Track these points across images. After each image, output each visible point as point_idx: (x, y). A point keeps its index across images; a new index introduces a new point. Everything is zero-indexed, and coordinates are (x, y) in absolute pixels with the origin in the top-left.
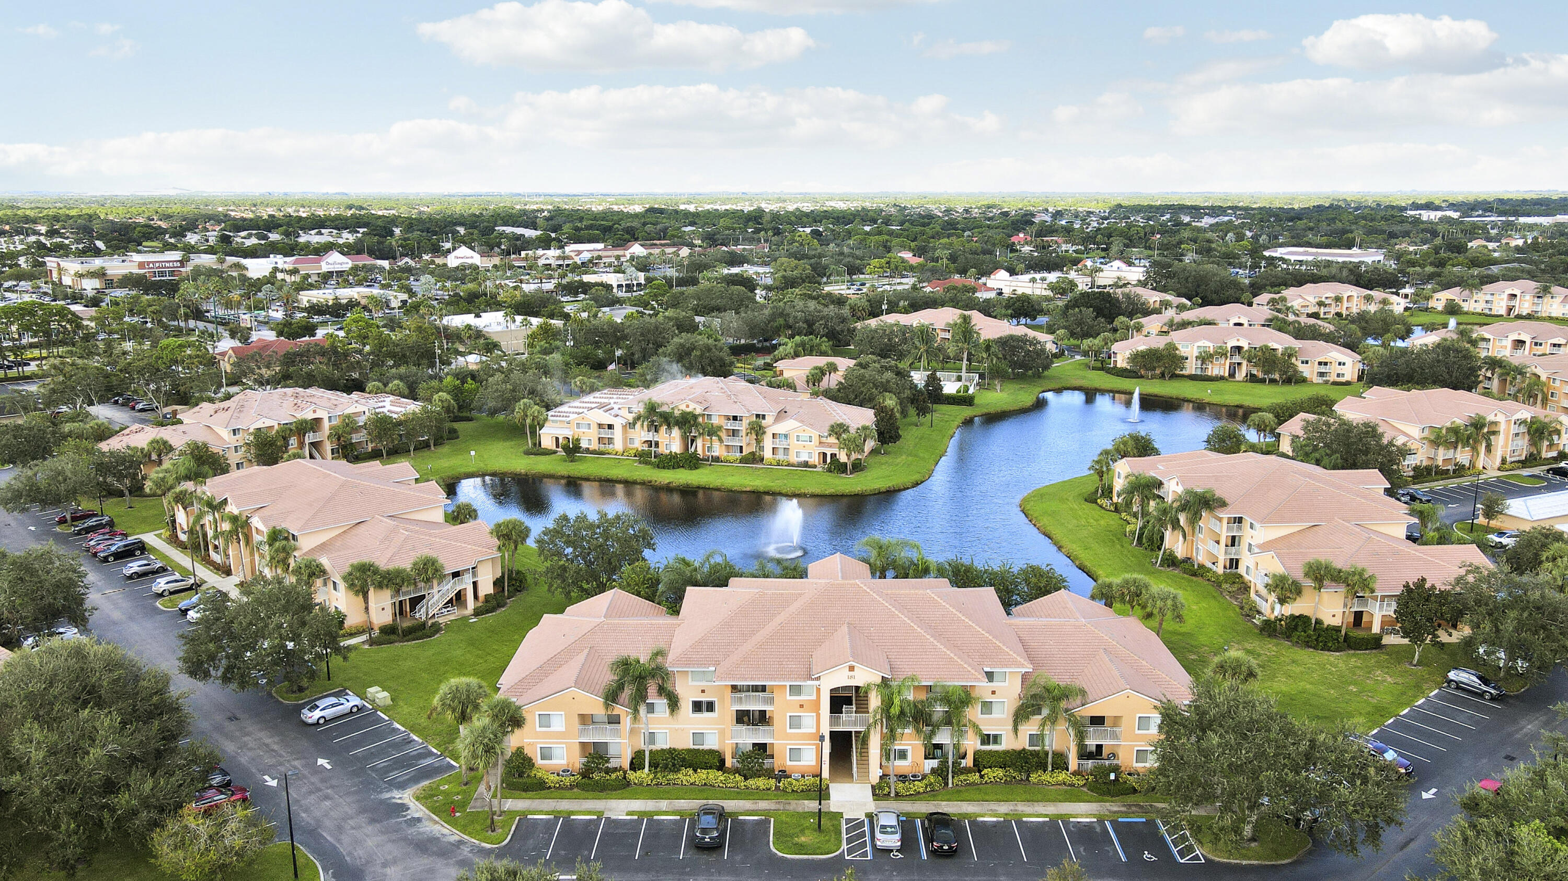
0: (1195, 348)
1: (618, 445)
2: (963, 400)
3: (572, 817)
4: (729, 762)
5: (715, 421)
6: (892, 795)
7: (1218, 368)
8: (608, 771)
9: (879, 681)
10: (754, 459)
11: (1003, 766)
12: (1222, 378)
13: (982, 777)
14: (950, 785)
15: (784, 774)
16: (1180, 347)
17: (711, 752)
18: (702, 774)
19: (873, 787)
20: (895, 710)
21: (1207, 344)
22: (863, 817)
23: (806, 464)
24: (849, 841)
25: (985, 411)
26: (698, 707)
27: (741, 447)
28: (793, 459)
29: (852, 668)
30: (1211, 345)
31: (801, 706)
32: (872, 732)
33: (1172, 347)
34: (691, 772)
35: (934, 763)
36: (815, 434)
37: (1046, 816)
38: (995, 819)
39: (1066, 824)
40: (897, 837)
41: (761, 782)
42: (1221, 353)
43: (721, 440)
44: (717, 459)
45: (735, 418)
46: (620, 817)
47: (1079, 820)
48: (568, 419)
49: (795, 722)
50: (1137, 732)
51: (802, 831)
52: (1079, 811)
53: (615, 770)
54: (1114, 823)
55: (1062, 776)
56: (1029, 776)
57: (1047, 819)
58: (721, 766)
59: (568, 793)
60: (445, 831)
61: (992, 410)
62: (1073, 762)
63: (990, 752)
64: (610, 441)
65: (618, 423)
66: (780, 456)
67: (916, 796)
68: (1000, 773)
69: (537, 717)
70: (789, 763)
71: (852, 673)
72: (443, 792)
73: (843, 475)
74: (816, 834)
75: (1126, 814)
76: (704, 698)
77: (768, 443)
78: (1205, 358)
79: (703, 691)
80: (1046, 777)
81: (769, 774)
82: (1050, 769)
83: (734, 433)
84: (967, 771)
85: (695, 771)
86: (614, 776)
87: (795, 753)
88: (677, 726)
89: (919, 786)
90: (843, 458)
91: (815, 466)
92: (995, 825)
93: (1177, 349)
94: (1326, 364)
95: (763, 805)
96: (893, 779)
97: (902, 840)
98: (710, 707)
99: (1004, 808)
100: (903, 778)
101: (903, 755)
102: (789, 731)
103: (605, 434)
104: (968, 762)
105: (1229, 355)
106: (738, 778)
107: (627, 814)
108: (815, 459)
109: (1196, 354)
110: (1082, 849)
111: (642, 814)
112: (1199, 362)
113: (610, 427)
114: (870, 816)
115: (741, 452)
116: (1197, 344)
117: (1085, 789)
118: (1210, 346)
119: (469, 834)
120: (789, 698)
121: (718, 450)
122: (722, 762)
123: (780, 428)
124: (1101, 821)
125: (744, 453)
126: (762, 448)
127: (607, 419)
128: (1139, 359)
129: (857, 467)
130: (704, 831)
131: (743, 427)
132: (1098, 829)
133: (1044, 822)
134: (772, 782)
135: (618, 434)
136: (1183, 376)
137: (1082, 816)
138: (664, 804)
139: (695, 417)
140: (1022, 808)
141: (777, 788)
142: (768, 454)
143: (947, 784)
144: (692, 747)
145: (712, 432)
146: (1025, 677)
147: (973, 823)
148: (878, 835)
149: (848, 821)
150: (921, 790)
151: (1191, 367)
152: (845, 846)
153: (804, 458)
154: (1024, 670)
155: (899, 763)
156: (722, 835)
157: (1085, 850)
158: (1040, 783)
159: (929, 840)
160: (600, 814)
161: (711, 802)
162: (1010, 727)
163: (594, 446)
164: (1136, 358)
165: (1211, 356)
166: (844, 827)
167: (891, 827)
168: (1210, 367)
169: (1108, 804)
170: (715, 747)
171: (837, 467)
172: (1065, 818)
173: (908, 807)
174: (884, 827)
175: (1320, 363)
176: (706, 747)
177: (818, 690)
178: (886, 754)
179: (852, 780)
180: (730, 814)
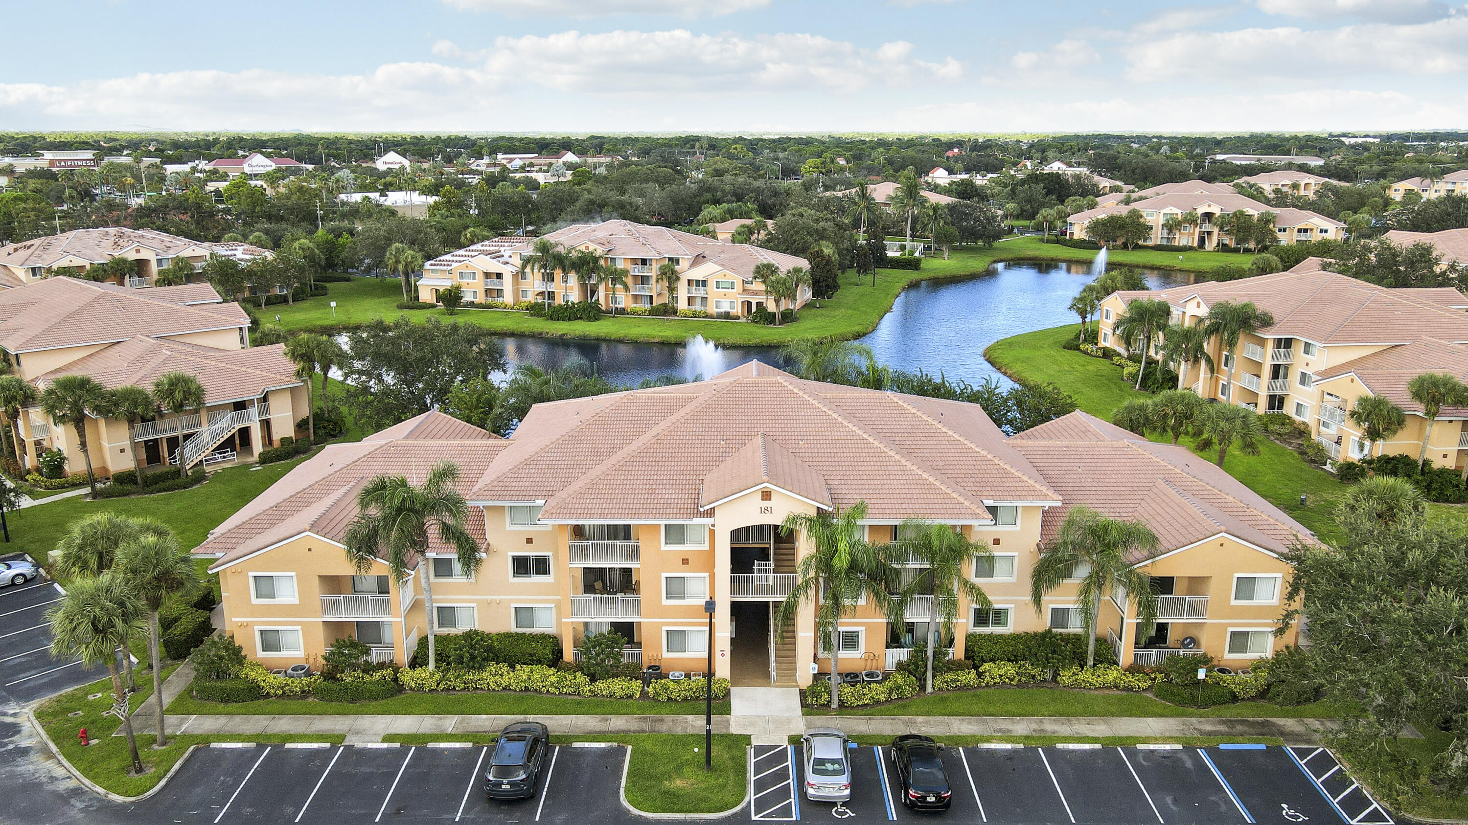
1: (508, 298)
2: (908, 264)
3: (288, 746)
4: (569, 654)
5: (620, 265)
6: (835, 705)
7: (1186, 238)
8: (368, 668)
9: (813, 513)
10: (667, 311)
11: (1013, 659)
12: (1191, 248)
13: (980, 675)
14: (929, 689)
15: (657, 672)
16: (1144, 214)
17: (543, 638)
18: (523, 672)
19: (802, 693)
20: (841, 561)
21: (1175, 210)
22: (785, 743)
23: (727, 316)
24: (760, 785)
25: (932, 275)
26: (521, 566)
27: (651, 297)
28: (712, 309)
29: (767, 495)
31: (685, 561)
32: (802, 600)
33: (1136, 215)
34: (505, 668)
35: (901, 654)
36: (738, 280)
37: (1095, 740)
38: (1009, 746)
39: (1132, 754)
40: (844, 779)
41: (618, 686)
42: (1191, 220)
43: (627, 288)
44: (622, 311)
45: (644, 262)
46: (370, 745)
47: (1152, 747)
48: (449, 268)
49: (675, 587)
50: (1234, 602)
51: (679, 769)
52: (1148, 732)
53: (381, 666)
54: (1213, 752)
55: (1112, 675)
56: (1056, 674)
57: (1098, 746)
58: (556, 659)
59: (294, 705)
60: (60, 772)
61: (940, 274)
62: (1126, 653)
63: (990, 637)
64: (500, 292)
65: (507, 272)
66: (698, 307)
67: (872, 708)
68: (1010, 669)
69: (251, 582)
70: (666, 655)
71: (767, 503)
73: (771, 326)
74: (702, 774)
75: (1230, 737)
76: (531, 552)
77: (682, 292)
78: (1172, 226)
79: (529, 541)
80: (1086, 675)
81: (633, 672)
82: (1091, 662)
84: (955, 666)
85: (512, 667)
86: (377, 676)
87: (676, 639)
88: (489, 597)
89: (879, 691)
90: (771, 307)
91: (738, 318)
92: (1011, 756)
93: (1141, 216)
94: (1306, 231)
95: (617, 722)
96: (835, 680)
97: (854, 785)
98: (542, 566)
99: (1021, 727)
100: (851, 678)
101: (851, 641)
102: (665, 602)
103: (493, 284)
104: (958, 652)
105: (1199, 222)
106: (580, 678)
107: (384, 740)
108: (738, 310)
110: (1169, 800)
111: (407, 740)
112: (1165, 231)
113: (499, 276)
114: (796, 741)
115: (651, 303)
117: (1150, 695)
118: (1178, 212)
120: (664, 547)
121: (624, 301)
122: (558, 653)
123: (697, 273)
124: (1190, 749)
125: (655, 304)
126: (675, 299)
127: (494, 266)
128: (1100, 227)
130: (505, 770)
131: (653, 271)
132: (1189, 764)
133: (1093, 752)
134: (636, 685)
135: (507, 284)
136: (1147, 247)
137: (1155, 740)
138: (451, 723)
140: (1051, 726)
141: (644, 695)
142: (682, 305)
143: (923, 687)
144: (514, 629)
145: (617, 277)
146: (1048, 516)
147: (973, 753)
148: (811, 777)
149: (760, 750)
150: (882, 698)
151: (1157, 237)
152: (751, 796)
153: (725, 308)
154: (1047, 504)
155: (844, 654)
156: (536, 782)
157: (1175, 801)
158: (1077, 685)
159: (901, 784)
160: (337, 739)
161: (531, 718)
162: (1028, 598)
163: (481, 299)
164: (1096, 227)
165: (1179, 224)
166: (752, 760)
167: (833, 761)
168: (1177, 236)
169: (1194, 720)
170: (551, 630)
171: (763, 316)
172: (1128, 743)
173: (861, 725)
174: (820, 762)
175: (1300, 231)
176: (536, 630)
177: (712, 533)
178: (825, 640)
179: (768, 684)
180: (559, 739)
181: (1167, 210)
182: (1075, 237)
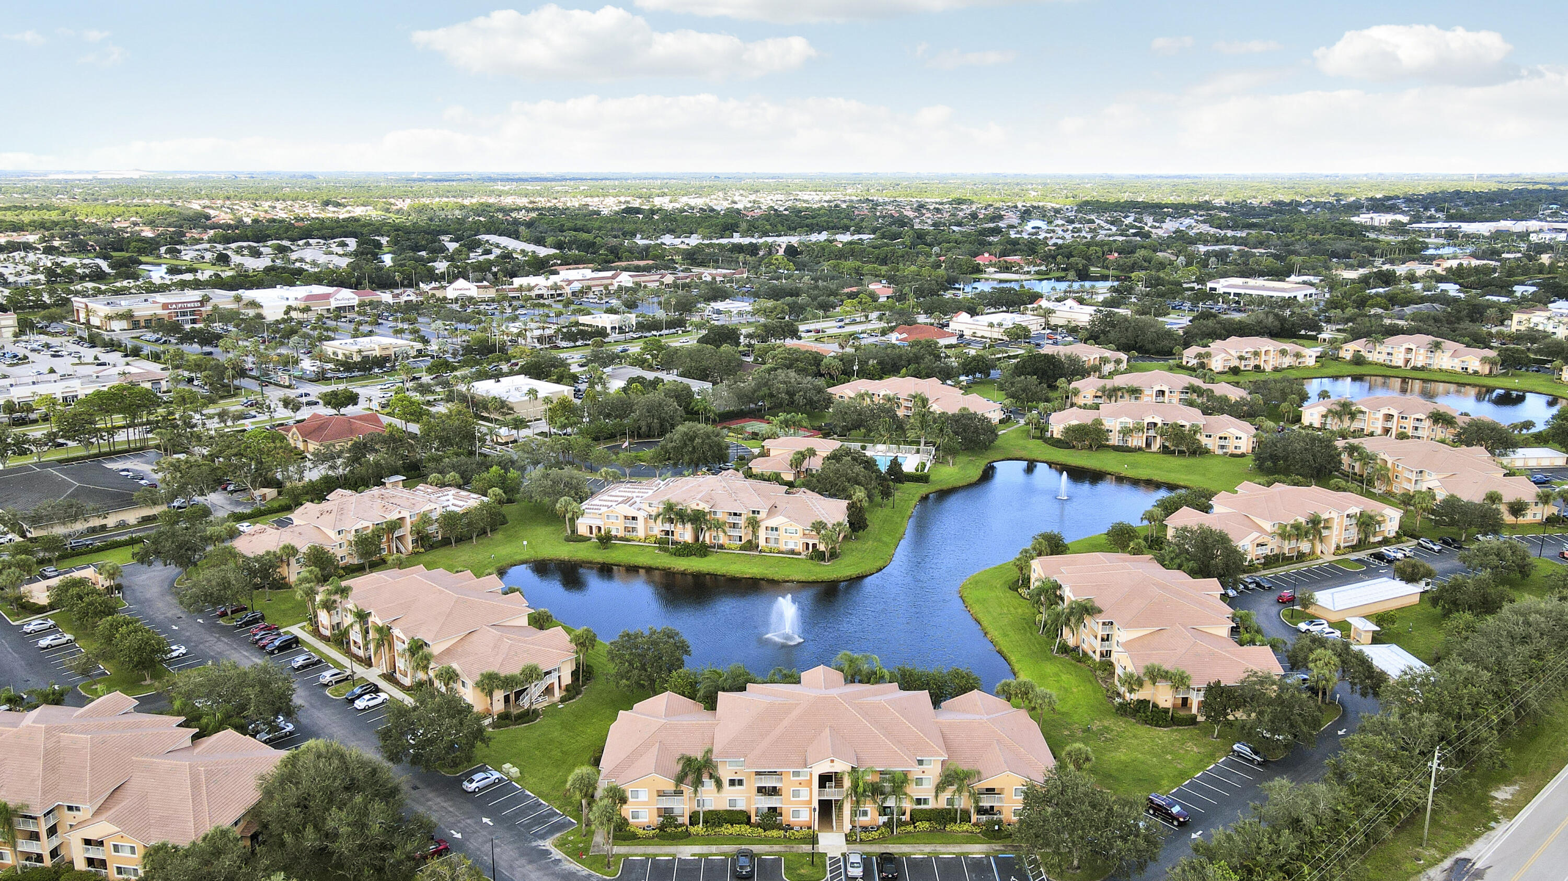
0: (1118, 423)
1: (641, 533)
2: (920, 478)
3: (657, 858)
4: (753, 819)
5: (721, 516)
6: (858, 841)
7: (1137, 441)
8: (676, 826)
9: (850, 769)
10: (751, 546)
11: (929, 820)
12: (1140, 449)
13: (915, 827)
14: (895, 833)
15: (789, 827)
16: (1105, 421)
17: (742, 812)
18: (737, 828)
19: (846, 835)
20: (860, 790)
21: (1128, 420)
22: (840, 856)
23: (792, 552)
24: (831, 872)
25: (938, 488)
26: (732, 782)
27: (740, 537)
28: (783, 547)
29: (832, 761)
31: (800, 784)
32: (845, 800)
33: (1098, 423)
34: (729, 826)
35: (885, 819)
36: (800, 528)
37: (954, 854)
38: (922, 856)
39: (966, 859)
40: (861, 869)
41: (775, 833)
42: (1139, 429)
43: (725, 532)
44: (721, 547)
45: (735, 514)
46: (687, 858)
47: (974, 856)
48: (600, 512)
49: (796, 794)
50: (1013, 798)
51: (802, 866)
52: (975, 850)
53: (680, 825)
54: (996, 858)
55: (966, 827)
56: (945, 827)
57: (955, 856)
58: (748, 822)
59: (652, 842)
60: (578, 868)
61: (945, 487)
62: (974, 818)
63: (921, 810)
64: (634, 529)
65: (641, 516)
66: (772, 544)
67: (873, 841)
68: (927, 824)
69: (630, 792)
70: (792, 819)
71: (832, 764)
72: (571, 841)
73: (822, 563)
74: (811, 868)
75: (1003, 852)
76: (737, 778)
77: (762, 534)
78: (1126, 432)
79: (736, 773)
80: (956, 828)
81: (779, 827)
82: (958, 821)
83: (734, 526)
84: (906, 823)
85: (732, 825)
86: (680, 829)
87: (796, 813)
88: (719, 795)
89: (875, 834)
90: (822, 547)
91: (800, 554)
92: (922, 860)
93: (1102, 424)
94: (1226, 438)
95: (776, 848)
96: (859, 830)
97: (864, 871)
98: (740, 782)
99: (928, 849)
100: (865, 829)
101: (865, 813)
102: (792, 799)
103: (630, 524)
104: (906, 818)
105: (1145, 430)
106: (760, 830)
107: (692, 856)
108: (800, 548)
109: (1118, 428)
111: (701, 855)
112: (1121, 435)
113: (634, 518)
114: (844, 855)
115: (740, 540)
116: (1119, 420)
117: (980, 835)
118: (1130, 422)
119: (594, 870)
120: (792, 778)
121: (723, 540)
122: (749, 818)
123: (772, 523)
124: (988, 857)
125: (743, 542)
126: (757, 538)
127: (632, 512)
128: (1072, 432)
129: (834, 555)
130: (741, 867)
131: (742, 521)
132: (985, 862)
133: (953, 858)
134: (782, 832)
135: (640, 525)
136: (1108, 446)
137: (977, 853)
138: (714, 849)
139: (704, 514)
140: (940, 848)
141: (785, 836)
142: (762, 543)
143: (893, 832)
144: (729, 809)
145: (719, 526)
146: (943, 762)
147: (908, 859)
148: (849, 869)
149: (831, 858)
150: (876, 837)
151: (1115, 440)
152: (829, 876)
153: (791, 546)
154: (942, 759)
155: (862, 818)
156: (753, 871)
157: (975, 876)
158: (953, 831)
159: (880, 871)
160: (674, 855)
161: (743, 847)
162: (934, 794)
163: (621, 534)
164: (1069, 430)
165: (1131, 431)
166: (828, 862)
167: (857, 863)
168: (1130, 439)
169: (993, 845)
170: (743, 808)
171: (818, 556)
172: (966, 855)
173: (868, 848)
174: (852, 863)
175: (1221, 437)
176: (738, 808)
177: (811, 774)
178: (854, 813)
179: (832, 831)
180: (756, 855)
181: (1122, 420)
182: (1054, 436)
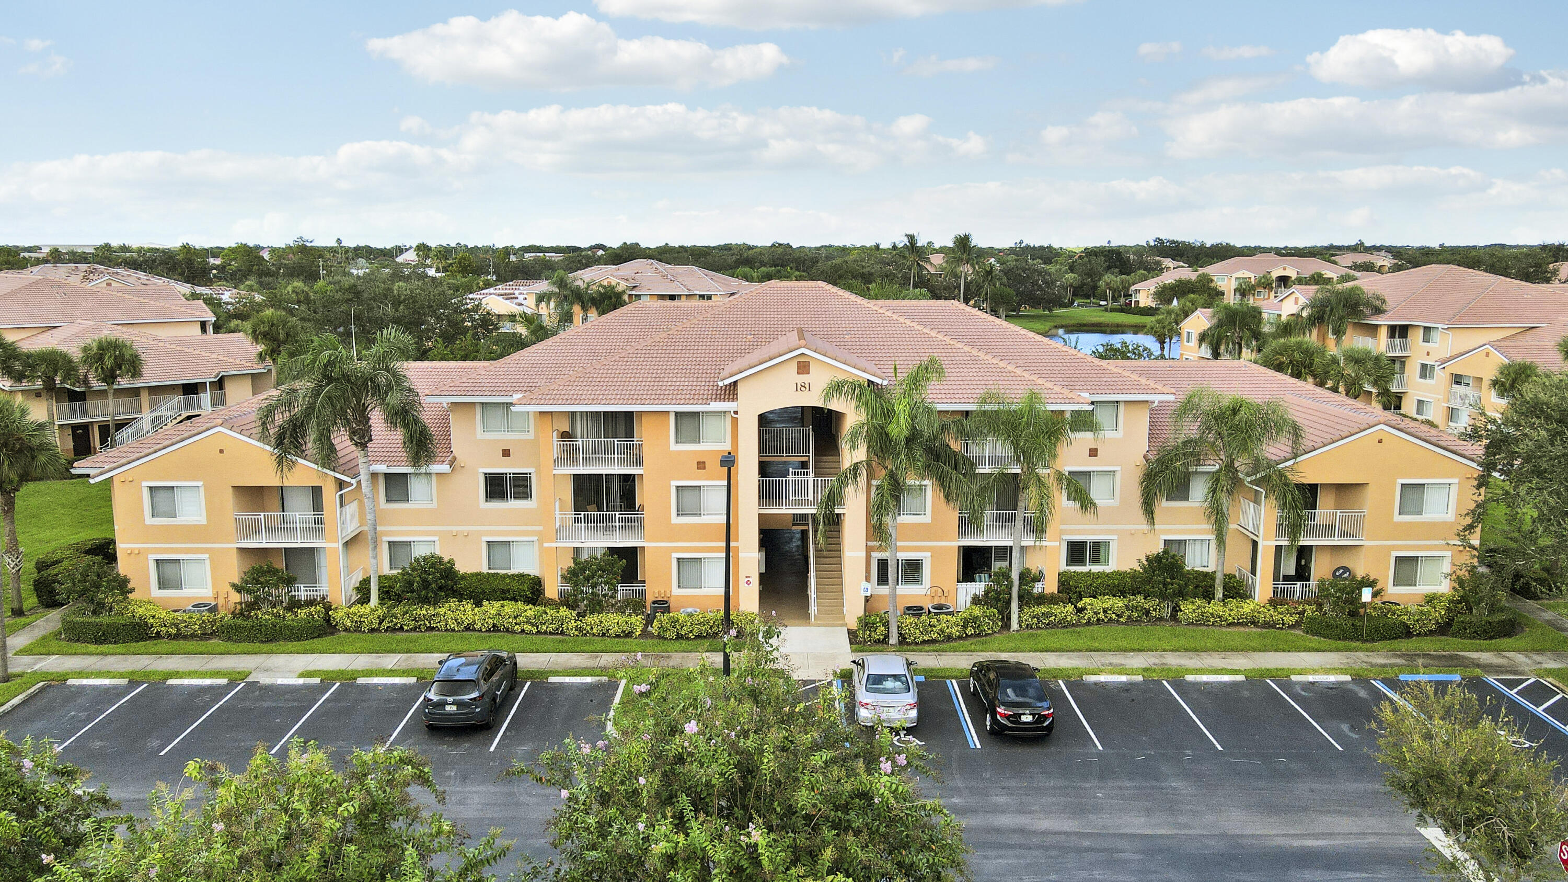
0: (1233, 279)
3: (170, 682)
4: (552, 589)
6: (893, 640)
8: (294, 604)
11: (1120, 595)
13: (1079, 610)
14: (1015, 625)
15: (663, 606)
16: (1215, 279)
18: (491, 608)
19: (852, 634)
20: (899, 429)
21: (1247, 274)
22: (828, 677)
26: (496, 486)
29: (803, 368)
30: (1252, 275)
31: (701, 465)
33: (1205, 281)
34: (468, 604)
35: (978, 587)
37: (1235, 672)
38: (1124, 678)
39: (1287, 686)
40: (910, 698)
41: (612, 622)
46: (280, 681)
47: (1310, 678)
49: (688, 497)
50: (1397, 518)
52: (1303, 665)
53: (311, 603)
54: (1392, 683)
55: (1248, 608)
56: (1176, 609)
57: (1240, 678)
58: (534, 596)
59: (190, 645)
67: (942, 643)
68: (1116, 604)
69: (146, 494)
70: (676, 591)
71: (804, 378)
75: (1411, 669)
76: (508, 468)
78: (1245, 290)
79: (506, 453)
80: (1214, 610)
82: (1219, 594)
84: (1046, 600)
85: (478, 603)
86: (302, 613)
87: (690, 570)
88: (455, 529)
89: (951, 624)
92: (1127, 688)
96: (893, 615)
97: (921, 705)
98: (521, 486)
99: (1138, 661)
100: (914, 612)
101: (912, 570)
102: (675, 520)
104: (1050, 586)
105: (1274, 286)
106: (566, 614)
107: (302, 675)
109: (1234, 285)
110: (1345, 727)
111: (331, 676)
112: (1238, 295)
114: (843, 673)
116: (1235, 275)
117: (1298, 632)
120: (674, 447)
132: (1363, 694)
133: (1234, 684)
137: (1315, 671)
140: (1173, 660)
141: (645, 634)
143: (1007, 625)
144: (485, 570)
146: (1157, 414)
147: (1076, 686)
148: (864, 698)
150: (955, 631)
154: (1156, 399)
157: (1352, 727)
159: (981, 710)
160: (237, 676)
162: (1126, 526)
165: (1253, 288)
167: (896, 677)
169: (1361, 654)
170: (533, 572)
173: (930, 658)
174: (875, 679)
176: (514, 571)
177: (735, 421)
179: (809, 624)
180: (531, 675)
181: (1240, 274)
182: (1142, 305)
